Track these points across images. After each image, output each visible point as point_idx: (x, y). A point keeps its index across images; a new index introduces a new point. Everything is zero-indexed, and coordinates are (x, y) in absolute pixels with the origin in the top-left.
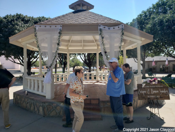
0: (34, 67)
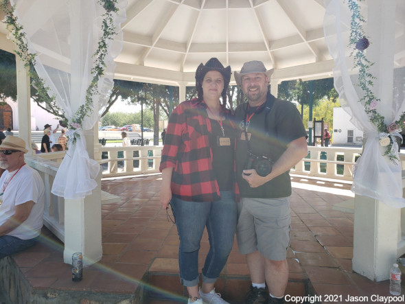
0: (113, 127)
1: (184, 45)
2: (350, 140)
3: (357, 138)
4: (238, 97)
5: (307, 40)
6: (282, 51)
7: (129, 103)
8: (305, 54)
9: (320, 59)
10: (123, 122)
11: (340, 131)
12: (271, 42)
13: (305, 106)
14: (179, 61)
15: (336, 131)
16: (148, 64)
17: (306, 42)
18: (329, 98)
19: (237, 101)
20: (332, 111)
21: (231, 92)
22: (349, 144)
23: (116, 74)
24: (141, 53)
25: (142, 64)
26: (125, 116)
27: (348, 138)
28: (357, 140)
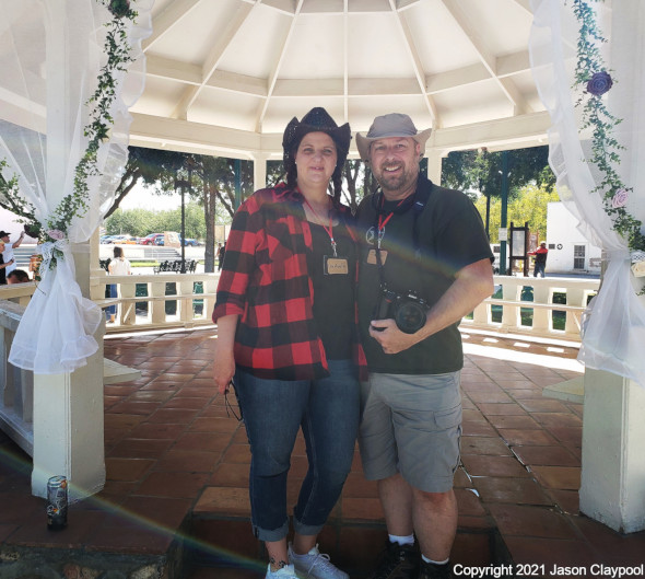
1: (264, 81)
2: (579, 263)
3: (592, 260)
4: (366, 180)
6: (449, 94)
7: (158, 192)
8: (494, 100)
9: (521, 110)
10: (146, 228)
11: (560, 247)
12: (428, 78)
13: (493, 199)
14: (254, 112)
15: (552, 246)
16: (194, 116)
17: (495, 77)
18: (539, 184)
19: (365, 188)
20: (545, 209)
21: (353, 172)
22: (578, 271)
23: (132, 137)
24: (182, 96)
25: (182, 118)
26: (149, 215)
27: (576, 260)
28: (592, 265)
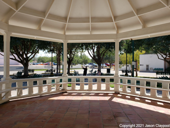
3: (150, 68)
5: (137, 15)
10: (46, 61)
11: (143, 65)
15: (141, 65)
16: (43, 29)
17: (137, 16)
18: (139, 50)
20: (139, 56)
22: (147, 71)
24: (39, 23)
25: (40, 29)
26: (47, 58)
27: (147, 68)
28: (150, 69)
